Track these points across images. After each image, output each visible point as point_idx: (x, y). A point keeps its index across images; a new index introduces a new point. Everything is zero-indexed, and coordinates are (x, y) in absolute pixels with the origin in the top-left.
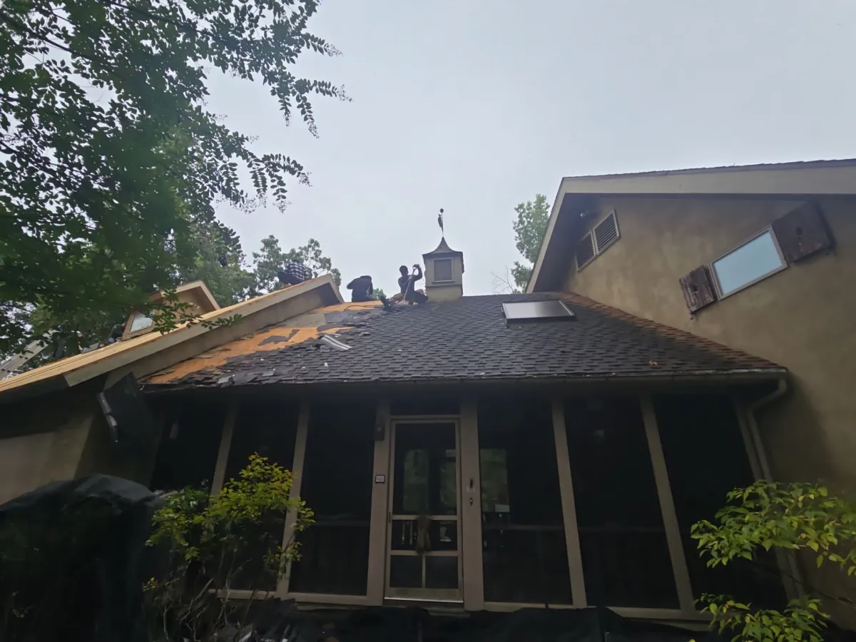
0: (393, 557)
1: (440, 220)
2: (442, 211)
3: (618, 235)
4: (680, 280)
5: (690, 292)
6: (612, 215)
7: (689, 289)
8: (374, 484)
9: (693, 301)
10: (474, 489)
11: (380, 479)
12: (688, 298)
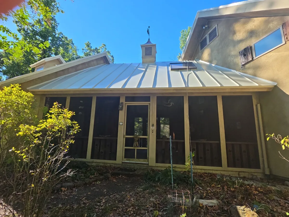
0: (125, 149)
1: (148, 31)
2: (149, 27)
3: (217, 35)
4: (239, 52)
5: (243, 57)
6: (216, 27)
7: (243, 56)
8: (119, 126)
9: (243, 60)
10: (154, 127)
11: (121, 124)
12: (242, 60)
